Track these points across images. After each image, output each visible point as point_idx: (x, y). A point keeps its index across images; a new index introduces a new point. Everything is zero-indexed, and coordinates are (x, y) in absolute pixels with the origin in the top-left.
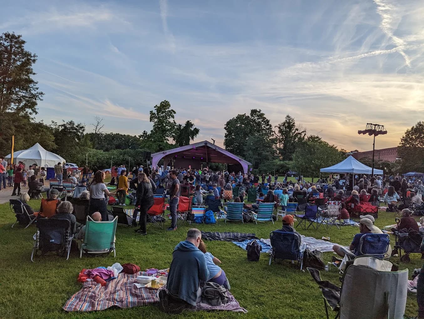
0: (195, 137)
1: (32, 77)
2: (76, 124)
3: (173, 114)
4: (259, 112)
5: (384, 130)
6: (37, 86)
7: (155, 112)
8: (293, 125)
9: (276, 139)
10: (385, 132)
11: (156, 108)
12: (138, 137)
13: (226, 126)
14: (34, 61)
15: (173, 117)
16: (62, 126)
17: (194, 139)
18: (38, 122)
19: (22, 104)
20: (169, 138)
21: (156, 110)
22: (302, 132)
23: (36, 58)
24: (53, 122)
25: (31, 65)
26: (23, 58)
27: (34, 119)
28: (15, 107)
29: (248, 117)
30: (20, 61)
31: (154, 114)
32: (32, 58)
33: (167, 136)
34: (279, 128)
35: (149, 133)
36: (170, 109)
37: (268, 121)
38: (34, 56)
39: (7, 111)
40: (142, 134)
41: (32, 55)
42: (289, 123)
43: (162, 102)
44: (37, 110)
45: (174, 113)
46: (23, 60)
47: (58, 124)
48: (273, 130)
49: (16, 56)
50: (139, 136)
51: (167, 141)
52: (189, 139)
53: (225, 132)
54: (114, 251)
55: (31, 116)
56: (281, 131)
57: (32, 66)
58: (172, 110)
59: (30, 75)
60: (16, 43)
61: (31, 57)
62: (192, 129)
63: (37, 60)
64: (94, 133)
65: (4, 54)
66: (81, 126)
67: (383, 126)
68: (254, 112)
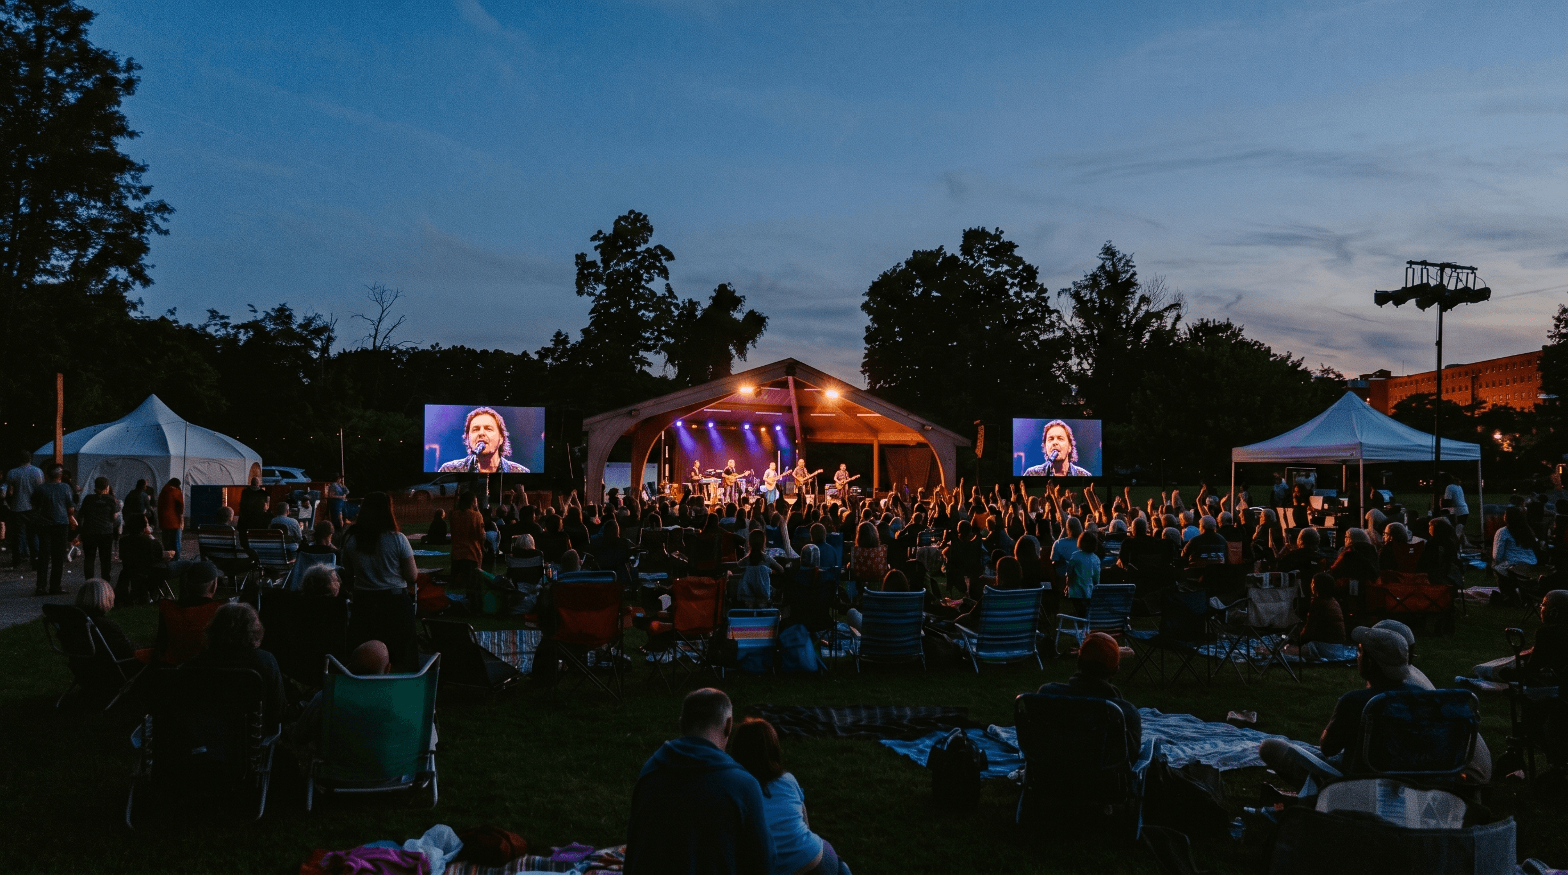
0: (749, 346)
1: (123, 146)
2: (299, 319)
3: (665, 263)
4: (997, 237)
5: (1479, 286)
6: (145, 179)
7: (595, 256)
8: (1130, 283)
9: (1065, 341)
10: (1483, 294)
11: (597, 243)
12: (536, 357)
13: (867, 298)
14: (129, 86)
15: (664, 273)
16: (245, 326)
17: (748, 355)
18: (155, 317)
19: (91, 252)
20: (649, 356)
21: (599, 250)
22: (1166, 310)
23: (135, 74)
24: (214, 314)
25: (119, 104)
26: (87, 77)
27: (139, 307)
28: (67, 265)
29: (954, 258)
30: (73, 89)
31: (593, 264)
32: (122, 76)
33: (648, 349)
34: (1076, 296)
35: (575, 337)
36: (652, 243)
37: (1031, 272)
38: (130, 66)
39: (38, 279)
40: (550, 345)
41: (122, 63)
42: (1113, 276)
43: (620, 218)
44: (148, 272)
45: (667, 260)
46: (89, 84)
47: (233, 321)
48: (1052, 304)
49: (60, 71)
50: (536, 353)
51: (646, 368)
52: (730, 358)
53: (866, 320)
54: (431, 785)
55: (130, 296)
56: (1082, 309)
57: (122, 105)
58: (660, 247)
59: (116, 140)
60: (57, 19)
61: (117, 70)
62: (738, 316)
63: (139, 79)
64: (370, 348)
65: (18, 66)
66: (318, 323)
67: (1473, 269)
68: (973, 238)
